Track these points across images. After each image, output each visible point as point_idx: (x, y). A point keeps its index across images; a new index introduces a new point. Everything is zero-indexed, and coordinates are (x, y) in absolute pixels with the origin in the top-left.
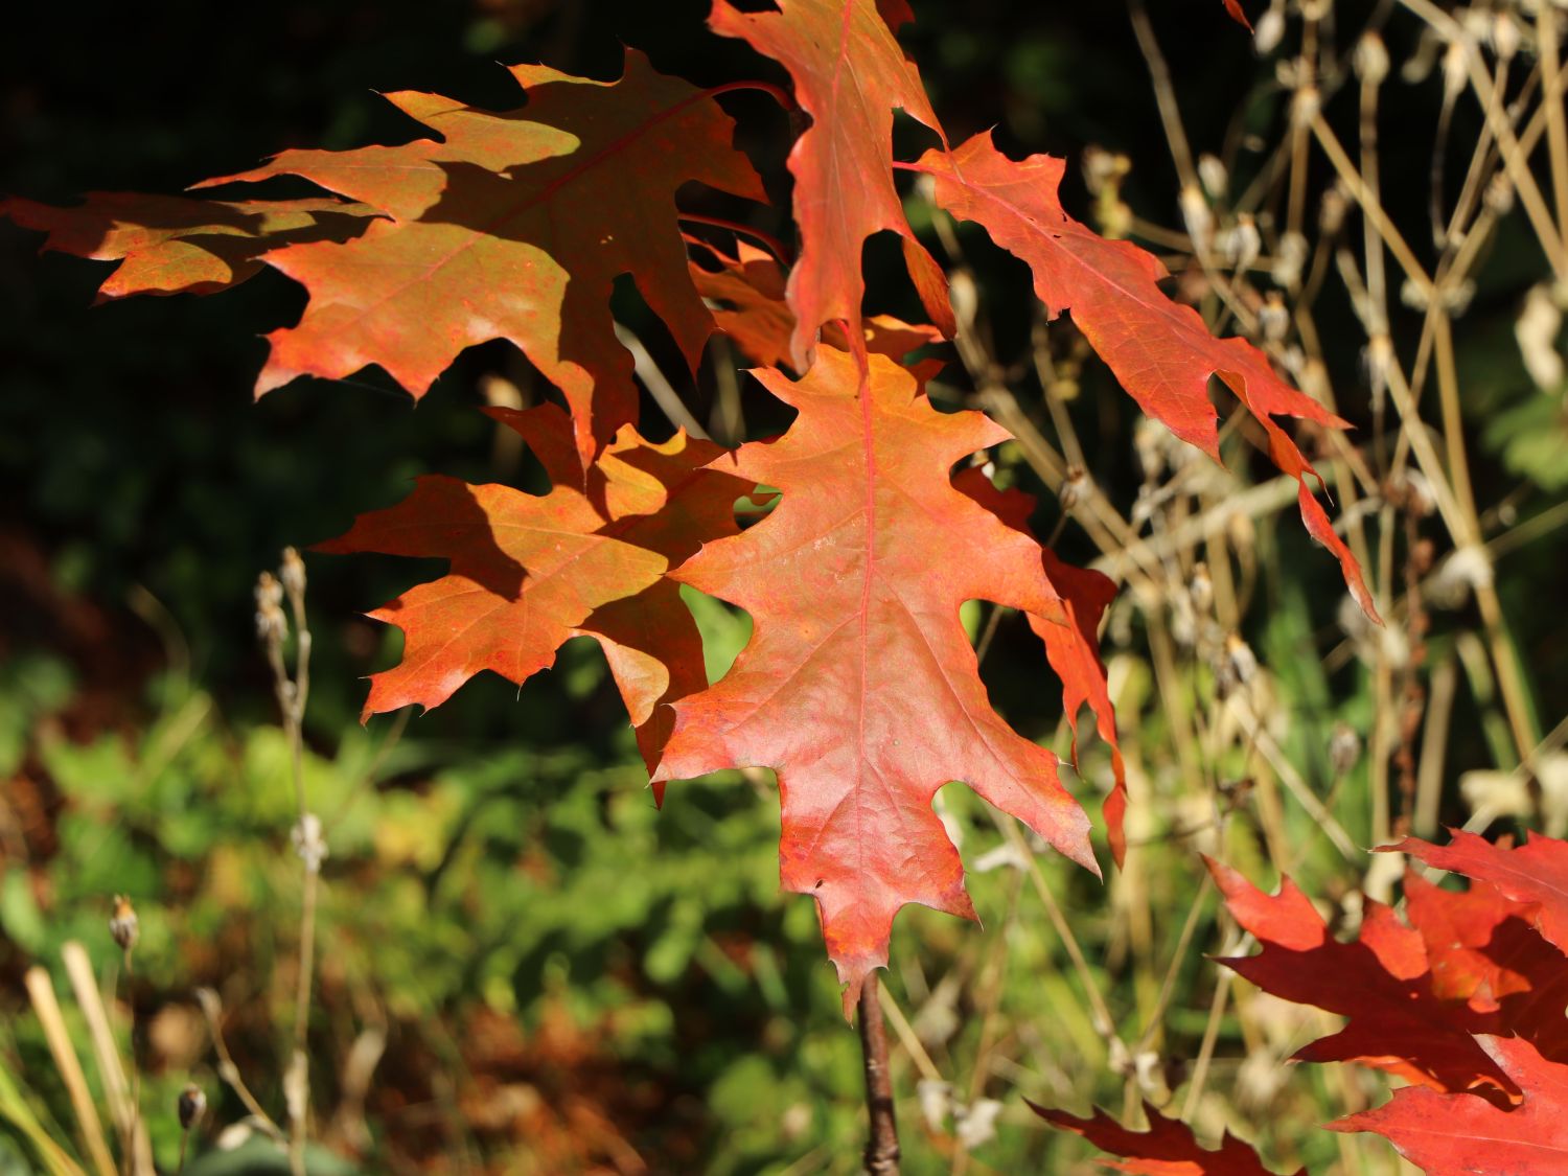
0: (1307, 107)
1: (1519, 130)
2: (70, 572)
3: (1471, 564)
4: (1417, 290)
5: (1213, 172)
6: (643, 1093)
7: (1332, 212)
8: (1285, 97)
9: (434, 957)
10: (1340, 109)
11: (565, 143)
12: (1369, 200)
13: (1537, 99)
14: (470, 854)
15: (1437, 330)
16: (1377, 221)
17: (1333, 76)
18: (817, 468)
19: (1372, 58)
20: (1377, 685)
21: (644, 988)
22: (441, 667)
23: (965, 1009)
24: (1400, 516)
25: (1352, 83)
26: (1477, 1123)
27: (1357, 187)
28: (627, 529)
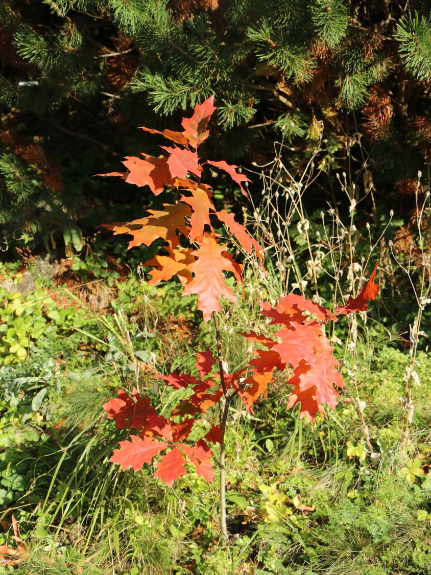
0: (269, 201)
1: (296, 203)
2: (119, 260)
3: (292, 257)
4: (284, 223)
5: (258, 210)
6: (191, 325)
7: (273, 215)
8: (266, 200)
9: (165, 308)
10: (273, 201)
11: (167, 213)
12: (277, 212)
13: (298, 198)
14: (168, 296)
15: (286, 227)
16: (279, 215)
17: (272, 197)
18: (203, 254)
19: (277, 194)
20: (281, 272)
21: (191, 312)
22: (157, 279)
23: (230, 315)
24: (282, 253)
25: (275, 197)
26: (290, 333)
27: (275, 211)
28: (181, 261)
